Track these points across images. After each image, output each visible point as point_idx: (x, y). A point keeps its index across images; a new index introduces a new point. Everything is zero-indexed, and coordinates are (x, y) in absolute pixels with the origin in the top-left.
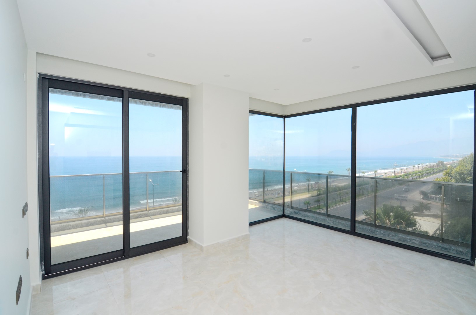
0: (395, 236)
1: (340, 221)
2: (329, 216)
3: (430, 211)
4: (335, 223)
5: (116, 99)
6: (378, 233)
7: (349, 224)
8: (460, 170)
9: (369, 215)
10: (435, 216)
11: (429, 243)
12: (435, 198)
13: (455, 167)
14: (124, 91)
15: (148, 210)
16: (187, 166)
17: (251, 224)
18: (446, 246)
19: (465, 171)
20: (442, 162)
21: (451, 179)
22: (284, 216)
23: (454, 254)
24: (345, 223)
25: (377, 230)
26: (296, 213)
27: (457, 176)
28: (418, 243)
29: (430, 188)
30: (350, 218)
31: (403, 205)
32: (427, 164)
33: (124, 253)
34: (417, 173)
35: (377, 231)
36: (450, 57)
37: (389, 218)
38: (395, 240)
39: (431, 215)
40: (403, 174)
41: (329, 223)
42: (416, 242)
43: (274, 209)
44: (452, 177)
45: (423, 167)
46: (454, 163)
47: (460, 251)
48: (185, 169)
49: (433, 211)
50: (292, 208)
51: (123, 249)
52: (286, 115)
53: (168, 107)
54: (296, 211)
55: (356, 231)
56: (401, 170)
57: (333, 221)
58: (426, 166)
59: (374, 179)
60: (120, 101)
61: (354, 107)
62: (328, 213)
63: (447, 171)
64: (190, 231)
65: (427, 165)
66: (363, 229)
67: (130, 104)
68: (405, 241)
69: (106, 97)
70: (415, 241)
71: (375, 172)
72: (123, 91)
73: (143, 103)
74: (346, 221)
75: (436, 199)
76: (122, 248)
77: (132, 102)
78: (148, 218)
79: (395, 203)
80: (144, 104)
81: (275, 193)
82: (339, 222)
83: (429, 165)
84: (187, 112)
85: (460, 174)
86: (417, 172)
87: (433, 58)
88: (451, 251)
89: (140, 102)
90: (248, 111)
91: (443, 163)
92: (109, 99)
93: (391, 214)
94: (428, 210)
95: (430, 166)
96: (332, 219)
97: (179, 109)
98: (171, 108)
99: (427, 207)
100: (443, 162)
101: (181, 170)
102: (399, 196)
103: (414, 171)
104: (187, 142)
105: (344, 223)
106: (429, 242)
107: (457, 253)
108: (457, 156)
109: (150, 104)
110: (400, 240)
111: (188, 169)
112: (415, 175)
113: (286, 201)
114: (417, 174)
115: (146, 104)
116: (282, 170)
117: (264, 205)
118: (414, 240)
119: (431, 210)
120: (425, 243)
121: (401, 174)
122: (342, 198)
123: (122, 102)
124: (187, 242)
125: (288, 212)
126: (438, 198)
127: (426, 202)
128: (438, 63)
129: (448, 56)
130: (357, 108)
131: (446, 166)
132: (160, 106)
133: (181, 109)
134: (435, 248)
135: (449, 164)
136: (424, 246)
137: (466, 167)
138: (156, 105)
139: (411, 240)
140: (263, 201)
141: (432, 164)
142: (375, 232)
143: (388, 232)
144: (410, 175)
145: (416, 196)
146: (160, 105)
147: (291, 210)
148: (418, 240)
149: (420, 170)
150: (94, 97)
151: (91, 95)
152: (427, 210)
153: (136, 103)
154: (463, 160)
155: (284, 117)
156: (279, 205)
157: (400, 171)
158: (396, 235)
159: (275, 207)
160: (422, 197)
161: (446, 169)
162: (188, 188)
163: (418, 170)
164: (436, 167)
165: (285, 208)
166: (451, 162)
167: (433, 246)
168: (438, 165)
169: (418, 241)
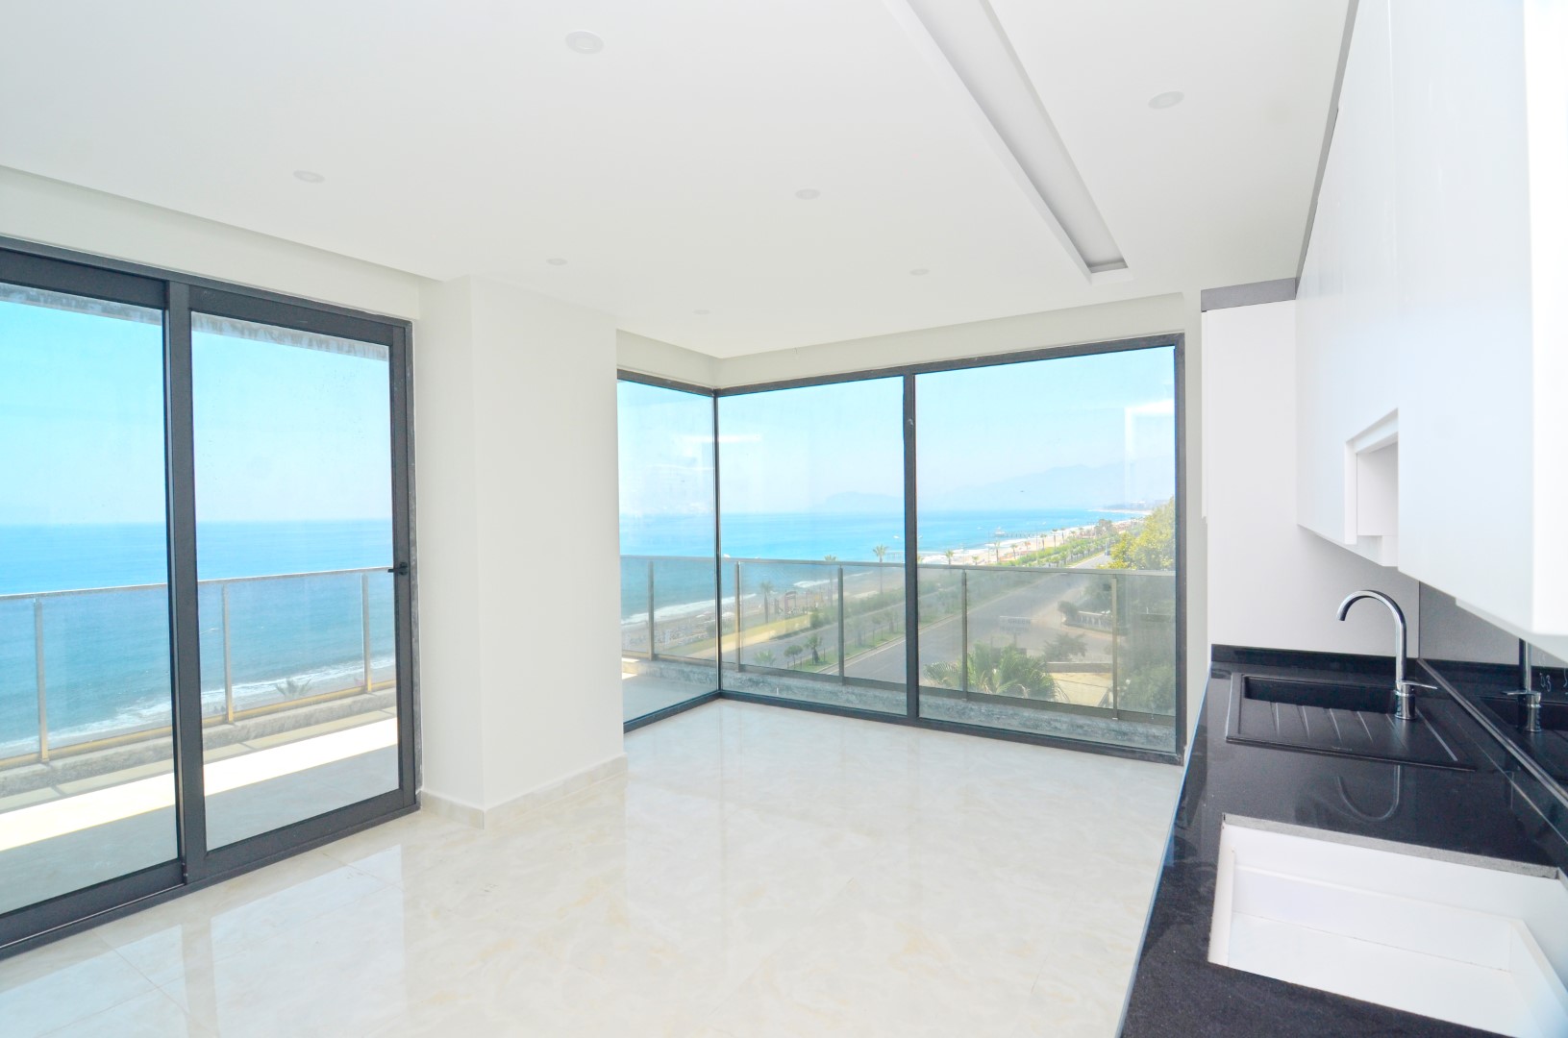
0: (1012, 716)
1: (878, 693)
2: (846, 681)
3: (1083, 655)
4: (864, 698)
5: (139, 314)
6: (972, 713)
7: (903, 697)
8: (1149, 541)
9: (941, 678)
10: (1096, 669)
11: (1089, 725)
12: (1093, 620)
13: (1137, 534)
14: (171, 284)
15: (231, 718)
16: (412, 552)
17: (630, 727)
18: (1125, 726)
19: (1159, 547)
20: (1107, 523)
21: (1129, 566)
22: (720, 695)
23: (1143, 744)
24: (890, 696)
25: (970, 705)
26: (756, 683)
27: (1141, 559)
28: (1064, 727)
29: (1082, 593)
30: (904, 681)
31: (1020, 645)
32: (1073, 529)
33: (183, 869)
34: (1050, 555)
35: (972, 709)
36: (1126, 267)
37: (990, 679)
38: (1014, 725)
39: (1086, 665)
40: (1017, 557)
41: (848, 701)
42: (1061, 725)
43: (688, 678)
44: (1132, 561)
45: (1065, 538)
46: (1135, 523)
47: (1154, 737)
48: (407, 562)
49: (1093, 656)
50: (742, 668)
51: (180, 858)
52: (722, 388)
53: (340, 350)
54: (754, 677)
55: (921, 715)
56: (1013, 546)
57: (860, 695)
58: (1072, 535)
59: (961, 571)
60: (152, 320)
61: (909, 374)
62: (846, 675)
63: (1121, 545)
64: (425, 769)
65: (1073, 533)
66: (938, 707)
67: (194, 333)
68: (1036, 727)
69: (96, 303)
70: (1058, 725)
71: (949, 554)
72: (165, 284)
73: (246, 332)
74: (895, 692)
75: (1096, 622)
76: (175, 856)
77: (202, 326)
78: (236, 747)
79: (1001, 641)
80: (250, 335)
81: (664, 634)
82: (875, 697)
83: (1078, 532)
84: (408, 369)
85: (1149, 552)
86: (1052, 551)
87: (1092, 266)
88: (1136, 738)
89: (234, 328)
90: (615, 374)
91: (1111, 526)
92: (107, 312)
93: (995, 671)
94: (1079, 654)
95: (1081, 534)
96: (858, 690)
97: (380, 357)
98: (349, 352)
99: (1079, 647)
100: (1110, 522)
101: (392, 566)
102: (1010, 621)
103: (1043, 549)
104: (410, 471)
105: (888, 698)
106: (1088, 722)
107: (1149, 742)
108: (1140, 507)
109: (271, 334)
110: (1024, 725)
111: (416, 561)
112: (1047, 561)
113: (725, 648)
114: (1052, 557)
115: (256, 336)
116: (713, 555)
117: (656, 667)
118: (1056, 720)
119: (1086, 654)
120: (1081, 727)
121: (1013, 559)
122: (863, 638)
123: (161, 322)
124: (418, 809)
125: (730, 682)
126: (1101, 618)
127: (1074, 632)
128: (1103, 278)
129: (1120, 263)
130: (917, 376)
131: (1117, 533)
132: (310, 345)
133: (384, 357)
134: (1103, 735)
135: (1123, 529)
136: (1080, 734)
137: (1161, 533)
138: (296, 342)
139: (1049, 723)
140: (649, 655)
141: (1086, 528)
142: (967, 710)
143: (997, 709)
144: (1035, 560)
145: (1051, 618)
146: (311, 341)
147: (739, 675)
148: (1065, 720)
149: (1058, 544)
150: (46, 302)
151: (34, 291)
152: (1076, 654)
153: (218, 329)
154: (1155, 516)
155: (717, 394)
156: (706, 663)
157: (1011, 550)
158: (1015, 714)
159: (691, 672)
160: (1064, 619)
161: (1118, 541)
162: (417, 625)
163: (1052, 545)
164: (1095, 538)
165: (723, 671)
166: (1128, 522)
167: (1099, 730)
168: (1098, 531)
169: (1066, 722)
